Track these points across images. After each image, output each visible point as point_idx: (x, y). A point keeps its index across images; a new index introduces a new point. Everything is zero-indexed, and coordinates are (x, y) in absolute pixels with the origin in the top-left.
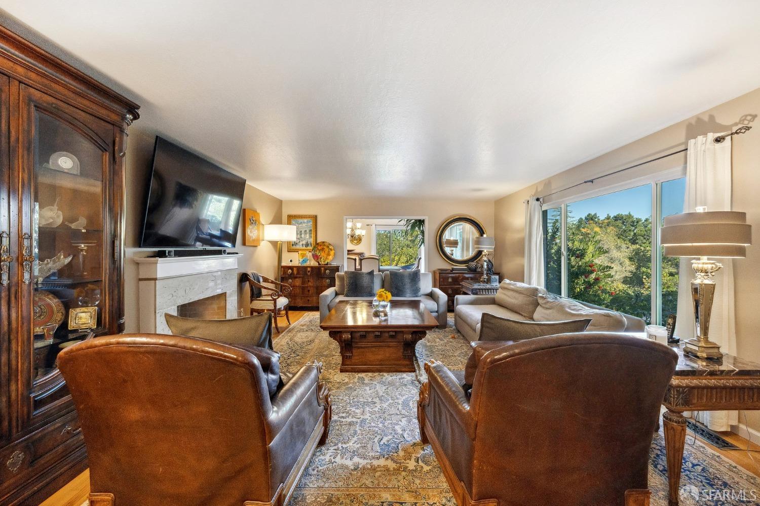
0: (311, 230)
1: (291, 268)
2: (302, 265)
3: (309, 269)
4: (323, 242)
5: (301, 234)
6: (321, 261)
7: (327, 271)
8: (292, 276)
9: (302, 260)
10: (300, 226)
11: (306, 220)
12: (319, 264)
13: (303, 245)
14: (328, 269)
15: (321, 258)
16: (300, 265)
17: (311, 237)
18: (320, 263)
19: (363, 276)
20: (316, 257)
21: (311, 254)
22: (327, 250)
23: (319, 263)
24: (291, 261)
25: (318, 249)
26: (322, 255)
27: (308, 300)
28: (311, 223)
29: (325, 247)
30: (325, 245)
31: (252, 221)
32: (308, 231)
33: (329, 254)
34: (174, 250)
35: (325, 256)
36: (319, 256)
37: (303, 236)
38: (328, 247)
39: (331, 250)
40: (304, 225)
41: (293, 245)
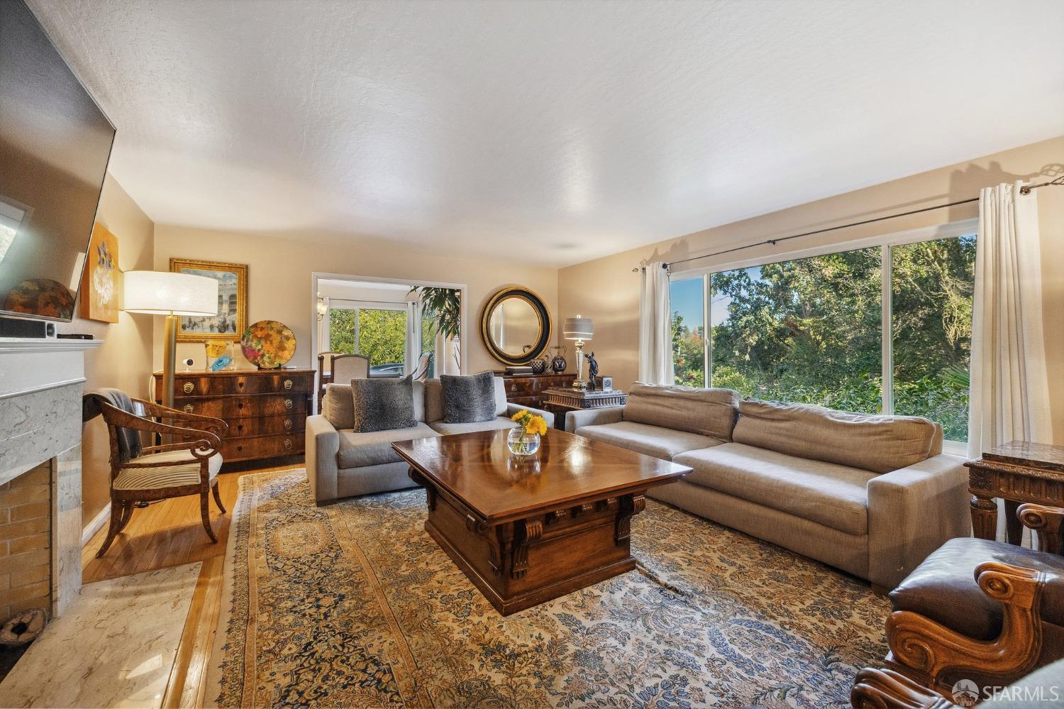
0: (233, 296)
1: (194, 378)
2: (217, 372)
3: (241, 380)
4: (269, 322)
6: (264, 363)
7: (288, 383)
8: (197, 399)
9: (215, 360)
11: (220, 274)
12: (260, 368)
13: (212, 327)
14: (289, 378)
15: (263, 356)
16: (211, 371)
18: (262, 366)
19: (395, 389)
20: (249, 353)
21: (238, 347)
22: (276, 339)
23: (259, 365)
24: (190, 363)
25: (256, 336)
26: (267, 349)
27: (240, 449)
28: (235, 281)
29: (271, 333)
30: (272, 328)
31: (103, 256)
32: (226, 298)
33: (282, 348)
35: (272, 350)
36: (259, 350)
38: (280, 332)
39: (288, 338)
41: (184, 327)
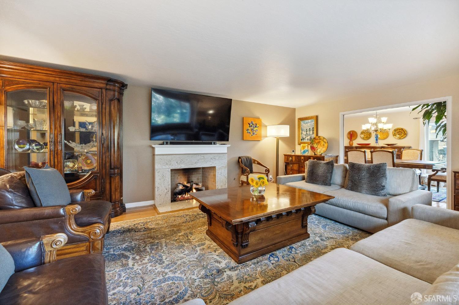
0: (313, 128)
1: (292, 156)
3: (302, 158)
4: (321, 137)
5: (307, 132)
6: (317, 152)
9: (303, 150)
10: (306, 125)
11: (310, 121)
12: (315, 154)
13: (308, 139)
15: (318, 149)
17: (313, 133)
20: (312, 149)
22: (322, 143)
23: (315, 153)
25: (316, 142)
26: (319, 147)
28: (314, 122)
29: (321, 141)
31: (251, 125)
32: (311, 129)
33: (323, 146)
34: (170, 142)
35: (321, 148)
36: (316, 148)
37: (308, 133)
38: (323, 140)
40: (309, 124)
41: (301, 140)
